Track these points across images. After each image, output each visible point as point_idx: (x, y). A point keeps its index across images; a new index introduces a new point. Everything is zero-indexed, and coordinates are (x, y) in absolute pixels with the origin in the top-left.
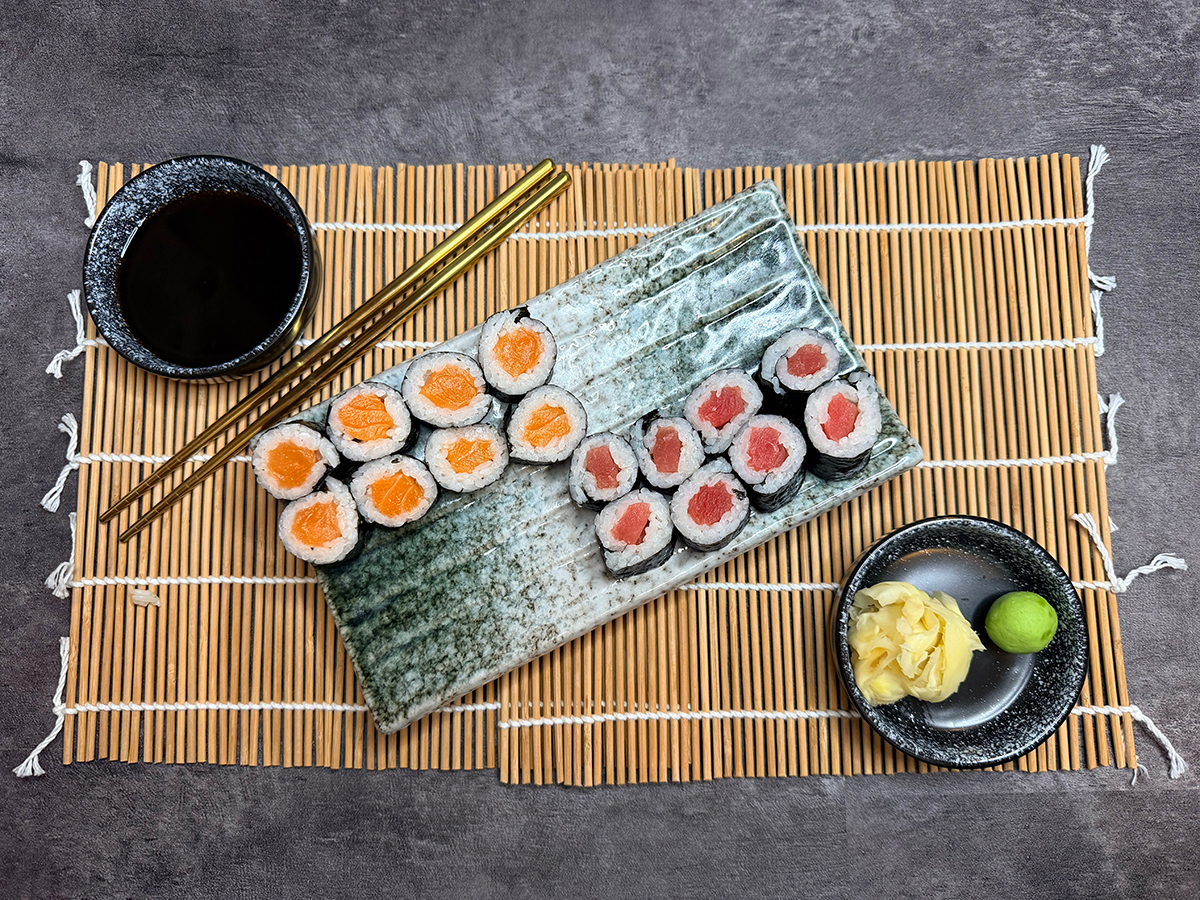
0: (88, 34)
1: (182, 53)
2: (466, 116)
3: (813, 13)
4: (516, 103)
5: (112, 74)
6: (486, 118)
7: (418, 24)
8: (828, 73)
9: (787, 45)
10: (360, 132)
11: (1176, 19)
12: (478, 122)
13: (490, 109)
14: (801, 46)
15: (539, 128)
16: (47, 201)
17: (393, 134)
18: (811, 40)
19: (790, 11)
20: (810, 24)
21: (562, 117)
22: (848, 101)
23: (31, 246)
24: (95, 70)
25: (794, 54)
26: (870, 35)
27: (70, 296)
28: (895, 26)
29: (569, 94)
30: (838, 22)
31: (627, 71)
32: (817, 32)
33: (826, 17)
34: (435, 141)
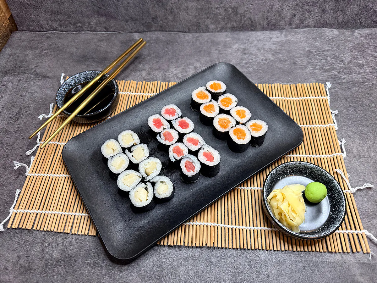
0: (72, 54)
1: (94, 58)
2: (162, 73)
3: (251, 56)
4: (175, 71)
5: (75, 61)
6: (167, 74)
7: (153, 55)
8: (255, 67)
9: (244, 62)
10: (135, 75)
11: (344, 59)
12: (165, 75)
13: (169, 72)
14: (248, 62)
15: (180, 76)
16: (51, 85)
17: (143, 76)
18: (251, 61)
19: (245, 55)
20: (250, 58)
21: (186, 74)
22: (261, 73)
23: (44, 94)
24: (71, 60)
25: (246, 63)
26: (266, 60)
27: (51, 104)
28: (272, 59)
29: (189, 70)
30: (257, 57)
31: (203, 66)
32: (252, 59)
33: (254, 57)
34: (154, 78)
